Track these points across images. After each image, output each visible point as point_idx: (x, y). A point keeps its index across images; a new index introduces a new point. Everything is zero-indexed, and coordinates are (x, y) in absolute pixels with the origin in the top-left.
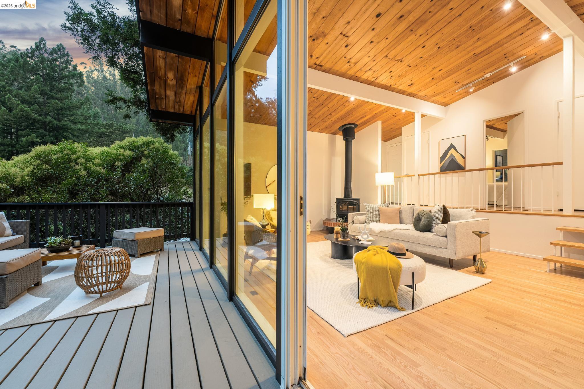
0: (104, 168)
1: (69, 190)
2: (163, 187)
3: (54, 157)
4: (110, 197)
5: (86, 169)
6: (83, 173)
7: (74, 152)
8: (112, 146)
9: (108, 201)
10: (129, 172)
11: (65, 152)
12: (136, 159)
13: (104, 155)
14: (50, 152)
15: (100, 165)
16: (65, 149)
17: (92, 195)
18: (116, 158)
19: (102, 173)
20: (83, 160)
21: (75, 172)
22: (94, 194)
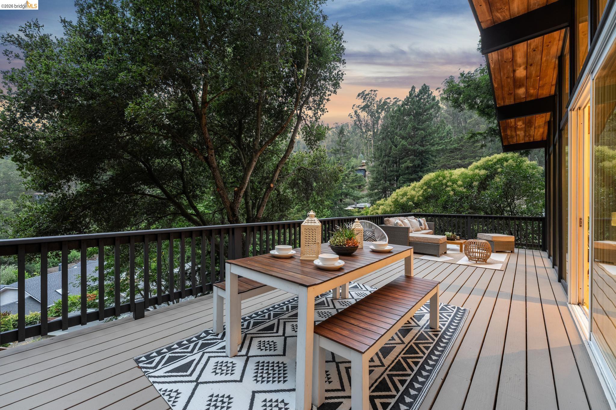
0: (465, 188)
1: (442, 205)
2: (518, 199)
3: (433, 183)
4: (470, 211)
5: (453, 190)
6: (452, 193)
7: (444, 178)
8: (470, 167)
9: (469, 213)
10: (485, 189)
11: (439, 179)
12: (490, 177)
13: (464, 177)
14: (430, 180)
15: (461, 186)
16: (439, 176)
17: (458, 209)
18: (473, 178)
19: (463, 192)
20: (451, 183)
21: (447, 192)
22: (459, 207)
